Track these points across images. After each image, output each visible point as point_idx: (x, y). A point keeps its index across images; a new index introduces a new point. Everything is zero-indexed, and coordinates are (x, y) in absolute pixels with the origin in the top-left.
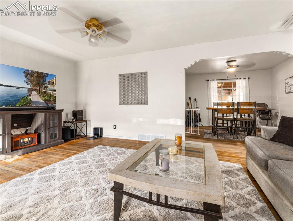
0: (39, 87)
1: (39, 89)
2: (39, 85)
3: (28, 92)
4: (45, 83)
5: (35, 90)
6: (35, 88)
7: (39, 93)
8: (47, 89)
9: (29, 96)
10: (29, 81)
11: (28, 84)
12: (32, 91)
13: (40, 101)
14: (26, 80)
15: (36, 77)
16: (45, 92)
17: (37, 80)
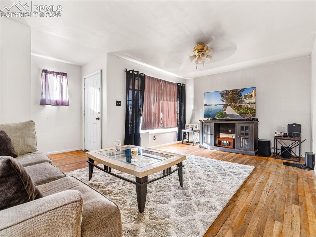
0: (234, 102)
1: (234, 104)
2: (234, 101)
3: (224, 108)
4: (240, 98)
5: (230, 105)
6: (230, 104)
7: (234, 107)
8: (243, 103)
9: (224, 110)
10: (224, 99)
11: (223, 102)
12: (227, 106)
13: (235, 114)
14: (222, 99)
15: (231, 94)
16: (240, 106)
17: (232, 97)
